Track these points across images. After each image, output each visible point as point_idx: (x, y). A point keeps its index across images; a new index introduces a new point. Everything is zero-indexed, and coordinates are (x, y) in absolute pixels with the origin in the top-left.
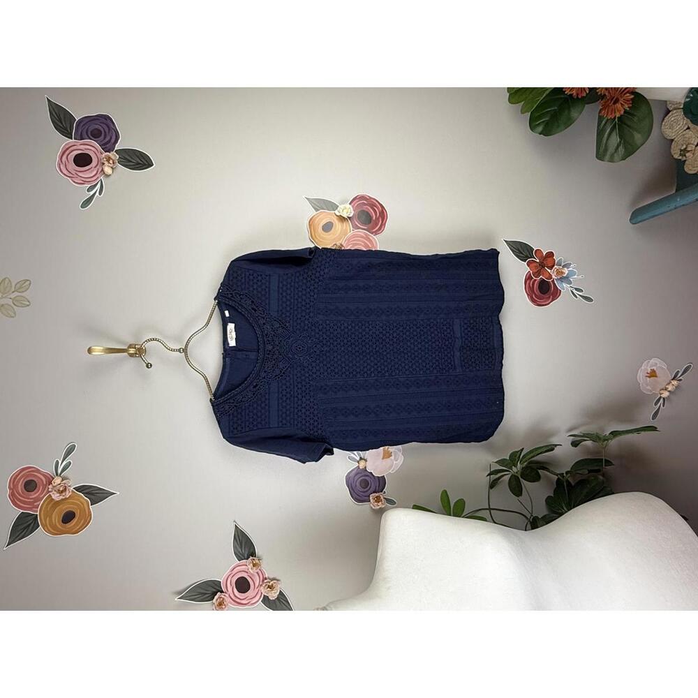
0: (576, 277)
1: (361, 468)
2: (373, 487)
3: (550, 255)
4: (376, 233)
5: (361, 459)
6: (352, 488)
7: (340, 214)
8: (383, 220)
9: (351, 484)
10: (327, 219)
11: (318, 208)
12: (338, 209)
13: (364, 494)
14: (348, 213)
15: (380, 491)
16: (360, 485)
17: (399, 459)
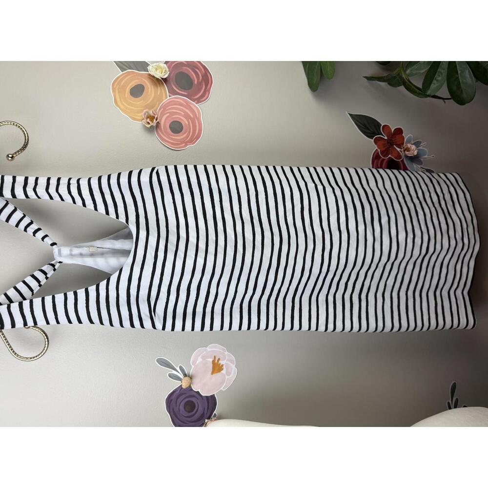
0: (426, 157)
1: (184, 387)
2: (200, 408)
3: (399, 131)
4: (198, 101)
5: (185, 375)
6: (175, 414)
7: (152, 73)
8: (206, 86)
9: (173, 409)
10: (136, 81)
11: (125, 67)
12: (149, 68)
13: (189, 419)
14: (163, 74)
15: (208, 415)
16: (185, 408)
17: (233, 372)
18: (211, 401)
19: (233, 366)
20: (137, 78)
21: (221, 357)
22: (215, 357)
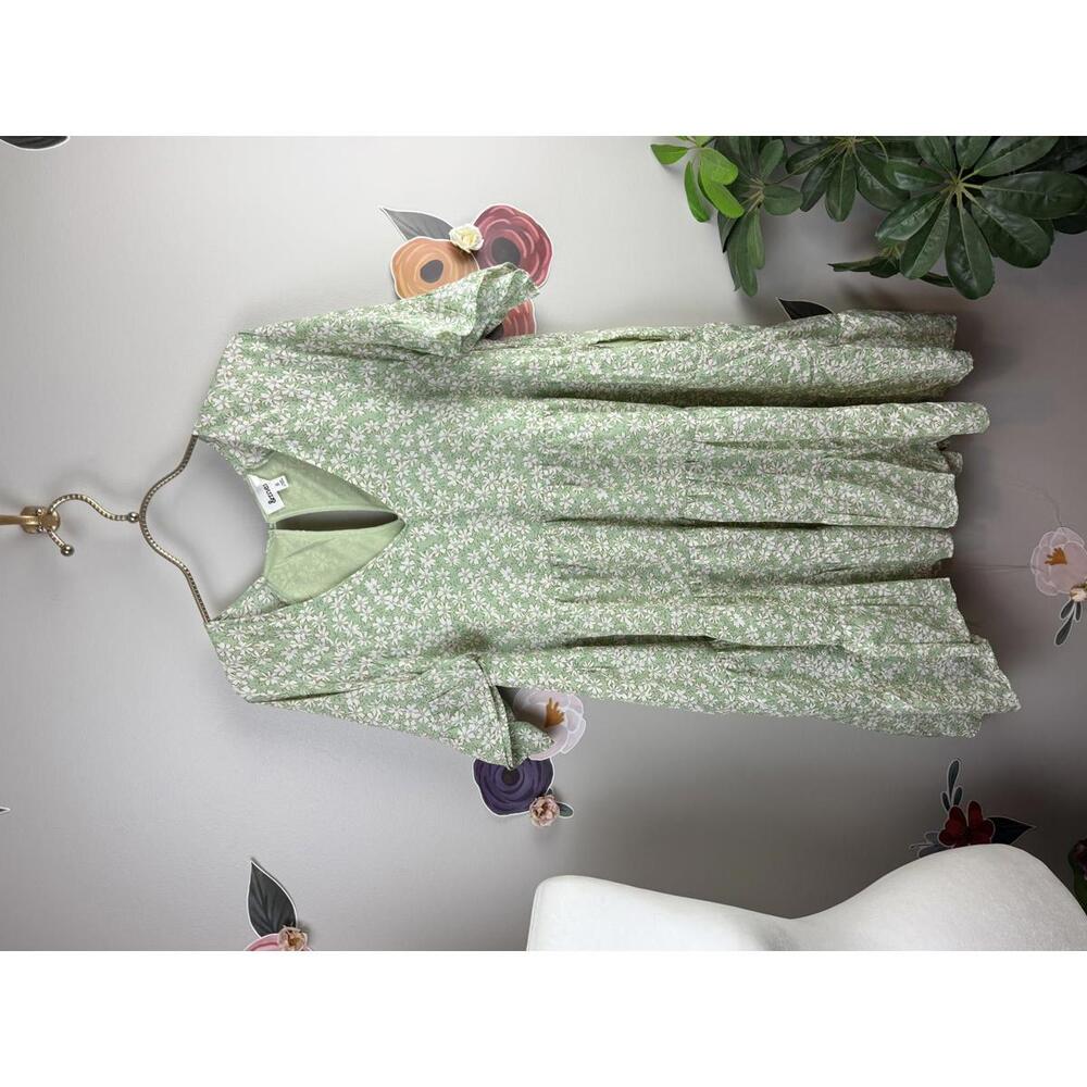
2: (527, 781)
6: (487, 786)
7: (454, 243)
8: (542, 259)
9: (485, 778)
10: (428, 255)
11: (412, 232)
12: (451, 233)
13: (510, 796)
14: (473, 244)
15: (540, 789)
16: (503, 778)
17: (578, 726)
18: (545, 769)
19: (580, 716)
20: (430, 248)
21: (561, 700)
22: (550, 700)
